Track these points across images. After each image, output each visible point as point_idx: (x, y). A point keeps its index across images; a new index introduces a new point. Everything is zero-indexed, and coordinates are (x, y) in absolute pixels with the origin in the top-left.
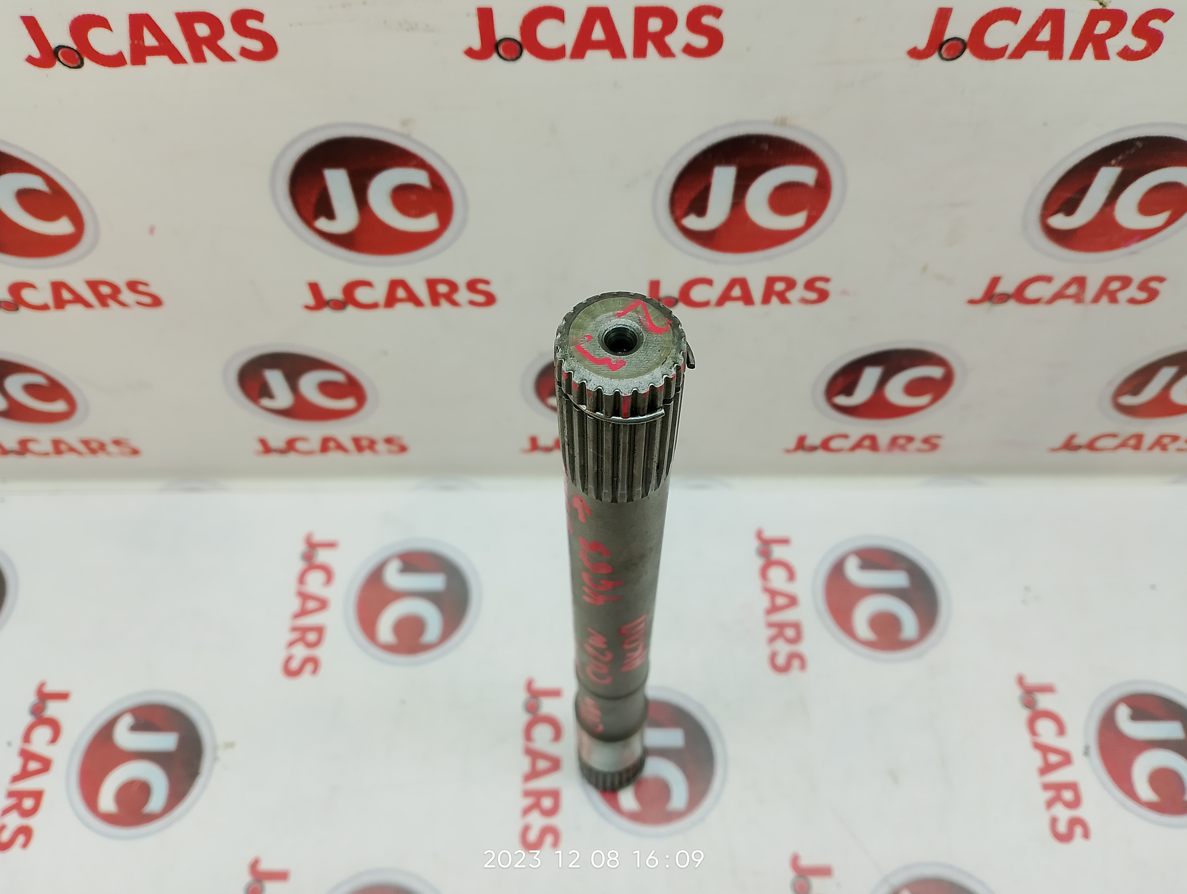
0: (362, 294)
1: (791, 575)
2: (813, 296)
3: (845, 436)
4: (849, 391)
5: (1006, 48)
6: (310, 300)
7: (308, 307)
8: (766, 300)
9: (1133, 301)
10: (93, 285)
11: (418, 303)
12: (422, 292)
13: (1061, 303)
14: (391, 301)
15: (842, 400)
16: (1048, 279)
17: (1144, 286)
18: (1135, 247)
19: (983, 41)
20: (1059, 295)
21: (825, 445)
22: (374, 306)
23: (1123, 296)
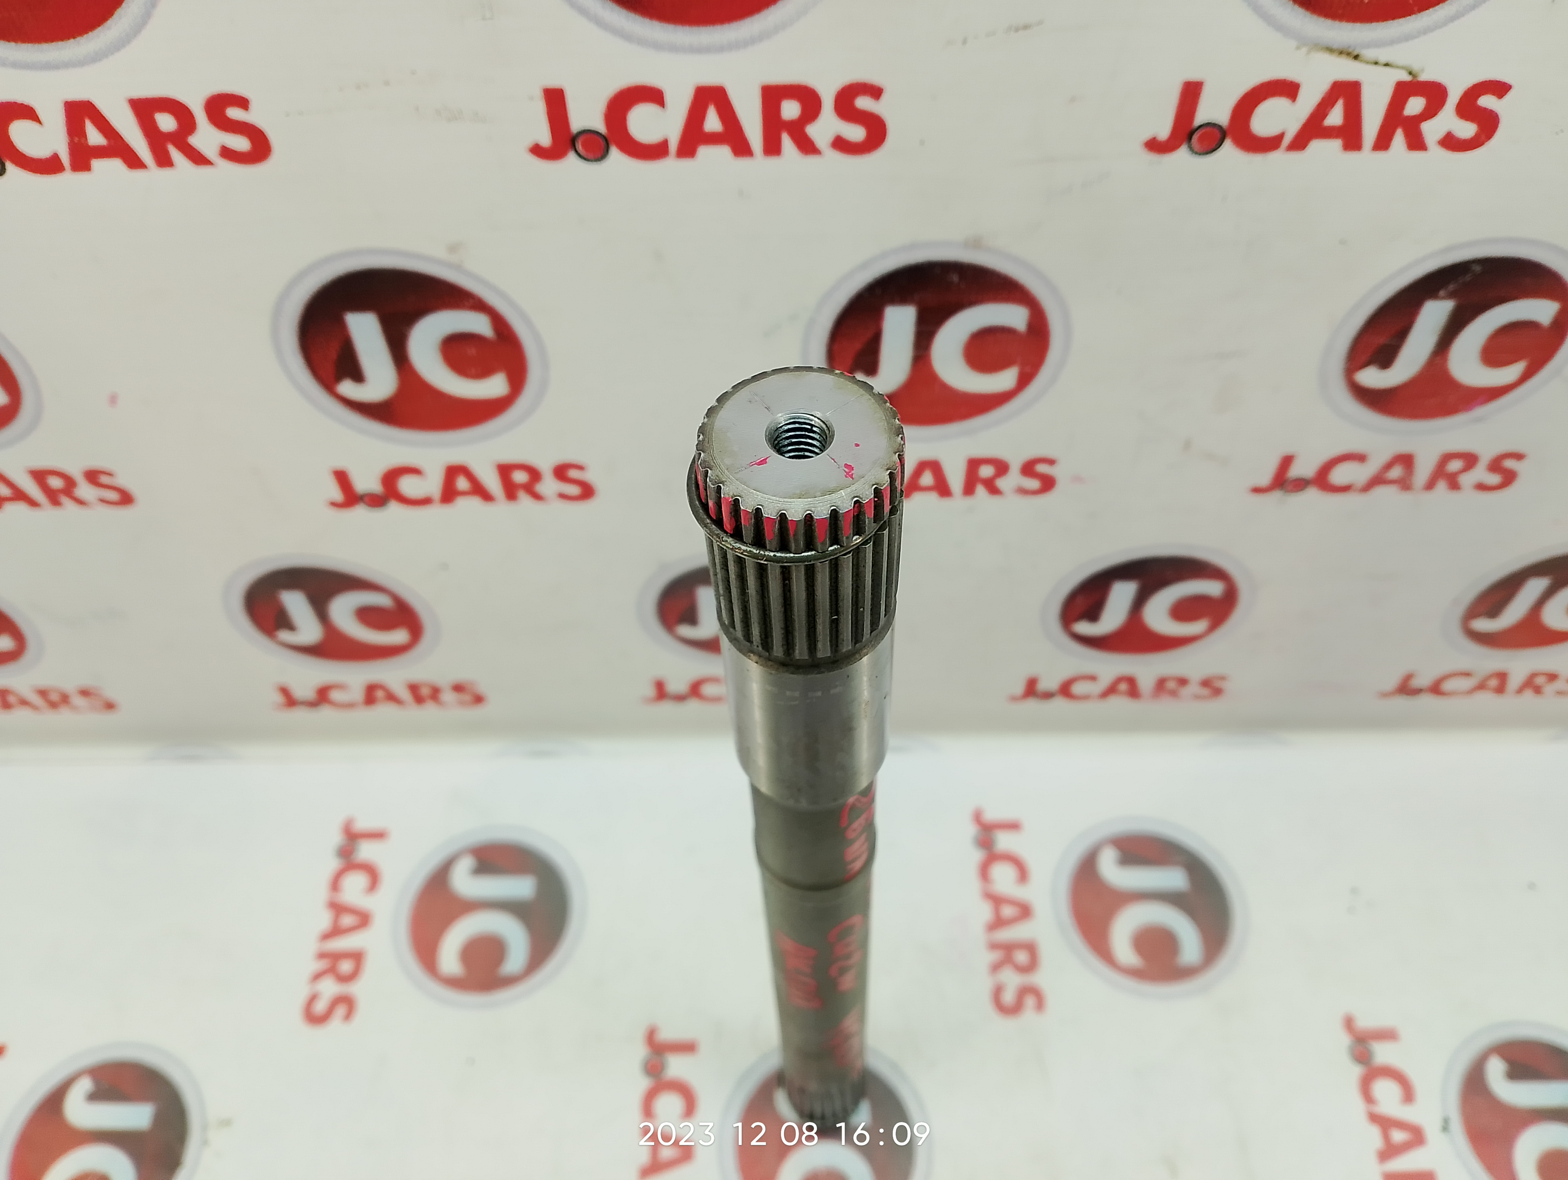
0: (408, 486)
1: (1023, 874)
2: (1034, 484)
3: (1093, 678)
4: (1093, 614)
5: (1280, 138)
6: (337, 495)
7: (334, 504)
8: (969, 489)
9: (1482, 487)
10: (40, 476)
11: (486, 496)
12: (492, 482)
13: (1382, 492)
14: (449, 494)
15: (1084, 628)
16: (1360, 458)
17: (1495, 466)
18: (1480, 411)
19: (1249, 126)
20: (1377, 480)
21: (1065, 690)
22: (425, 501)
23: (1467, 479)
